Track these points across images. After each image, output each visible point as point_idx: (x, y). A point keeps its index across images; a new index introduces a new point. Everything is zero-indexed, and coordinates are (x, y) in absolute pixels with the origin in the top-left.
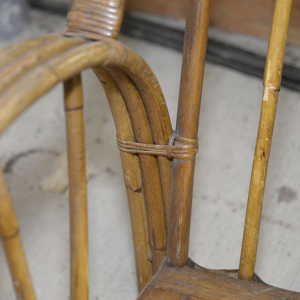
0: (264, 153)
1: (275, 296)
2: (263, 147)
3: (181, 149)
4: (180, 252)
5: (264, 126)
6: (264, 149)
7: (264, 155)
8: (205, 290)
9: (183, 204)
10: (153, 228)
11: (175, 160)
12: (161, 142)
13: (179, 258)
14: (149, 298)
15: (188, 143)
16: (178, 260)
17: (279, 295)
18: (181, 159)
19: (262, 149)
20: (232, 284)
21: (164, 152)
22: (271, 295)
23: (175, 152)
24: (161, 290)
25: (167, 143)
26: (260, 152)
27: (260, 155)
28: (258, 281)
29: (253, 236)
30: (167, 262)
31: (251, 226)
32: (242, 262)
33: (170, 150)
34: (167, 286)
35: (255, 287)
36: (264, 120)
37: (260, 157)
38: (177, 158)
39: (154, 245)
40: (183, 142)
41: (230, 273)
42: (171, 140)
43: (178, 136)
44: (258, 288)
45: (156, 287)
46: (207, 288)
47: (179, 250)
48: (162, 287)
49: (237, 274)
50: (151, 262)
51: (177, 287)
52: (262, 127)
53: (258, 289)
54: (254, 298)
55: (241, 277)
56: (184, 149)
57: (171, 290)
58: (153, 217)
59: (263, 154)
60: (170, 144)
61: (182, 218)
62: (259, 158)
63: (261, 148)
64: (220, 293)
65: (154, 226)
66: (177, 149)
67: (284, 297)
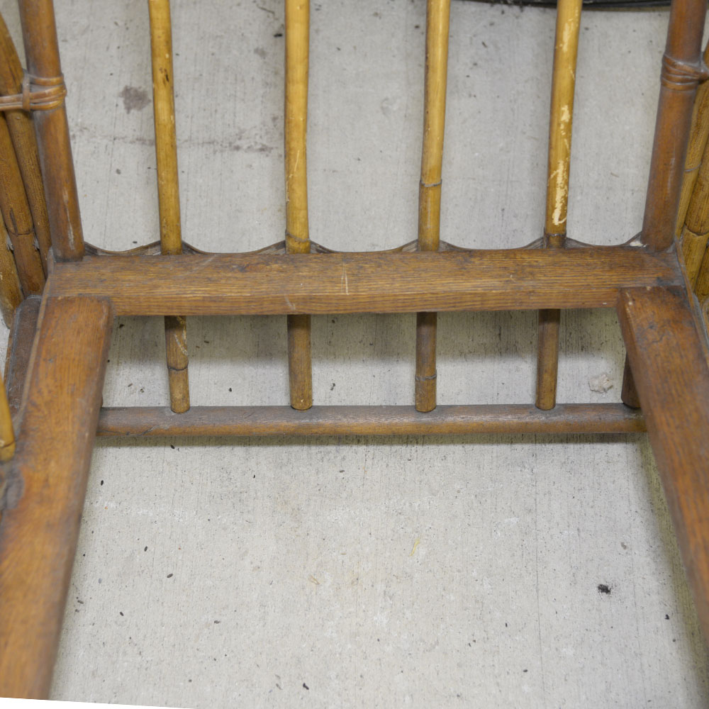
0: (167, 76)
1: (222, 267)
2: (164, 68)
3: (44, 95)
4: (74, 239)
5: (159, 37)
6: (166, 70)
7: (168, 79)
8: (127, 285)
9: (63, 174)
10: (11, 208)
11: (38, 114)
12: (10, 91)
13: (74, 248)
14: (56, 317)
15: (53, 85)
16: (73, 250)
17: (227, 264)
18: (47, 109)
19: (163, 70)
20: (161, 266)
21: (19, 105)
22: (216, 267)
23: (36, 101)
24: (69, 301)
25: (20, 90)
26: (160, 76)
27: (162, 81)
28: (189, 251)
29: (173, 194)
30: (56, 257)
31: (167, 181)
32: (164, 232)
33: (28, 100)
34: (73, 293)
35: (192, 261)
36: (159, 29)
37: (162, 83)
38: (42, 109)
39: (16, 229)
40: (44, 85)
41: (149, 250)
42: (26, 84)
43: (35, 77)
44: (196, 261)
45: (60, 298)
46: (130, 280)
47: (71, 236)
48: (66, 296)
49: (158, 248)
50: (12, 252)
51: (88, 291)
52: (156, 39)
53: (197, 263)
54: (197, 278)
55: (165, 253)
56: (50, 94)
57: (81, 297)
58: (8, 193)
59: (166, 79)
60: (26, 91)
61: (66, 193)
62: (161, 85)
63: (161, 69)
64: (150, 283)
65: (12, 205)
66: (38, 96)
67: (233, 264)
